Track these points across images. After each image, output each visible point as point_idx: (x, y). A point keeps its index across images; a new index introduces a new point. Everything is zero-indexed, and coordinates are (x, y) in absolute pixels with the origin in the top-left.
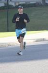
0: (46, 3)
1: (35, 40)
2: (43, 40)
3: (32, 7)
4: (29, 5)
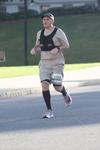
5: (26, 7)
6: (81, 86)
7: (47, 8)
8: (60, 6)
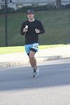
0: (63, 6)
1: (46, 59)
2: (58, 58)
3: (41, 10)
4: (36, 8)
5: (6, 6)
7: (21, 7)
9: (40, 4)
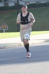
6: (45, 42)
8: (35, 2)
9: (42, 2)
